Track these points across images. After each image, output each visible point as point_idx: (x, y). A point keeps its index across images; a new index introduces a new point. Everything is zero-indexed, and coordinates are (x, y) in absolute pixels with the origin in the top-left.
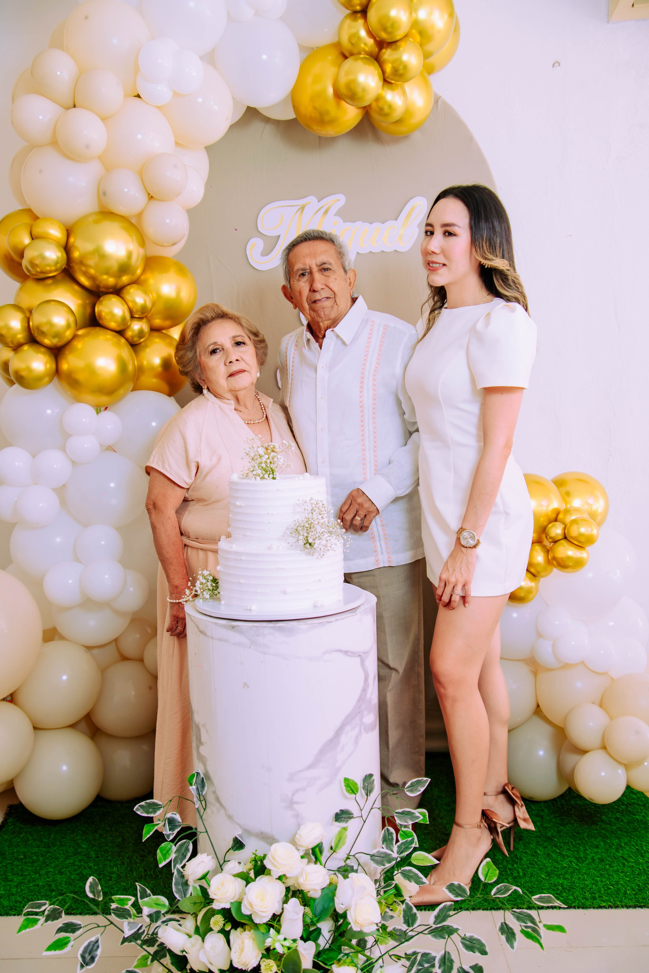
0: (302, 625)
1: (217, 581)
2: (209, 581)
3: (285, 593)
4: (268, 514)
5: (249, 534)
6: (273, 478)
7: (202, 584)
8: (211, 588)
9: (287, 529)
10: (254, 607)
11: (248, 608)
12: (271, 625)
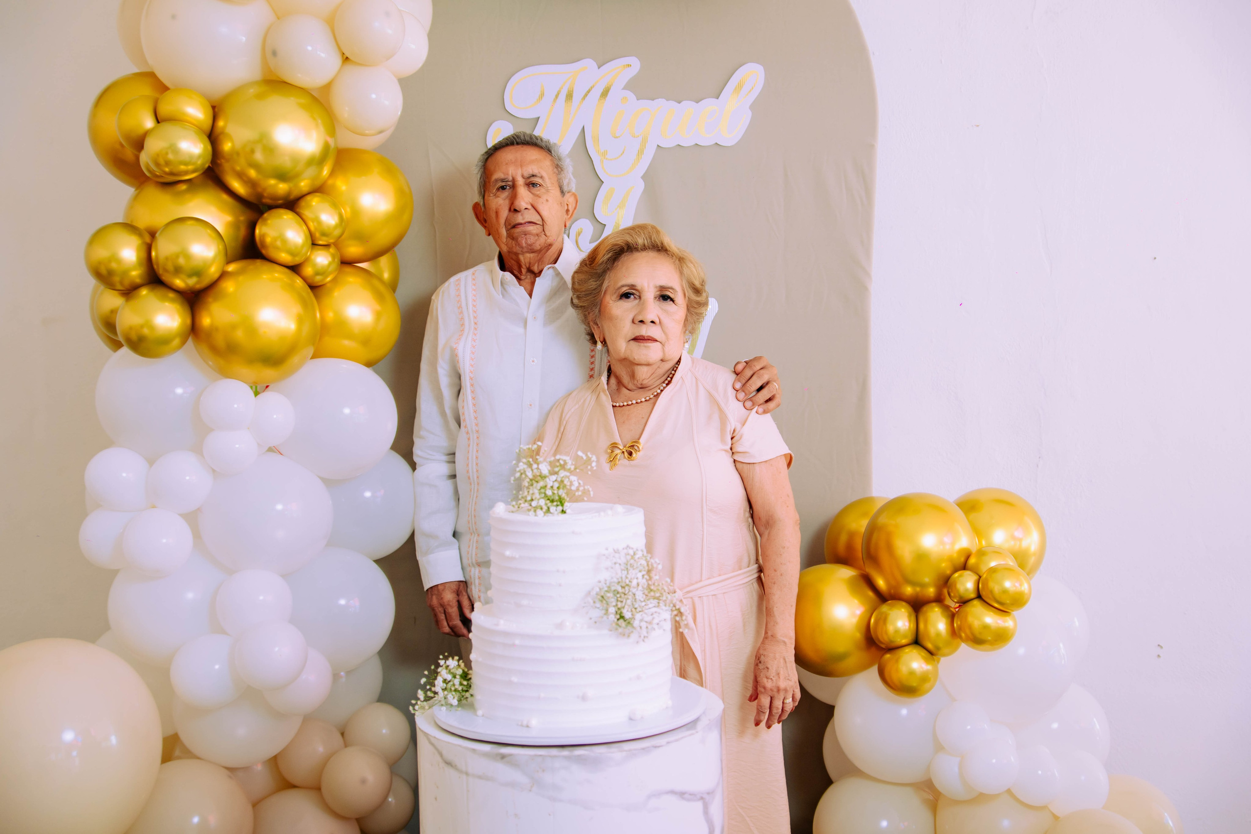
0: (614, 753)
1: (469, 676)
2: (458, 677)
3: (584, 698)
4: (558, 571)
5: (525, 602)
6: (563, 512)
7: (445, 681)
8: (460, 688)
9: (589, 593)
10: (534, 722)
11: (525, 723)
12: (565, 752)
